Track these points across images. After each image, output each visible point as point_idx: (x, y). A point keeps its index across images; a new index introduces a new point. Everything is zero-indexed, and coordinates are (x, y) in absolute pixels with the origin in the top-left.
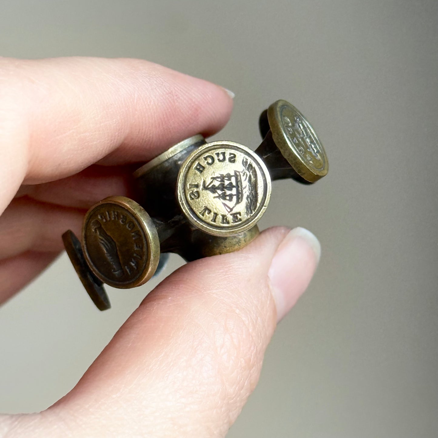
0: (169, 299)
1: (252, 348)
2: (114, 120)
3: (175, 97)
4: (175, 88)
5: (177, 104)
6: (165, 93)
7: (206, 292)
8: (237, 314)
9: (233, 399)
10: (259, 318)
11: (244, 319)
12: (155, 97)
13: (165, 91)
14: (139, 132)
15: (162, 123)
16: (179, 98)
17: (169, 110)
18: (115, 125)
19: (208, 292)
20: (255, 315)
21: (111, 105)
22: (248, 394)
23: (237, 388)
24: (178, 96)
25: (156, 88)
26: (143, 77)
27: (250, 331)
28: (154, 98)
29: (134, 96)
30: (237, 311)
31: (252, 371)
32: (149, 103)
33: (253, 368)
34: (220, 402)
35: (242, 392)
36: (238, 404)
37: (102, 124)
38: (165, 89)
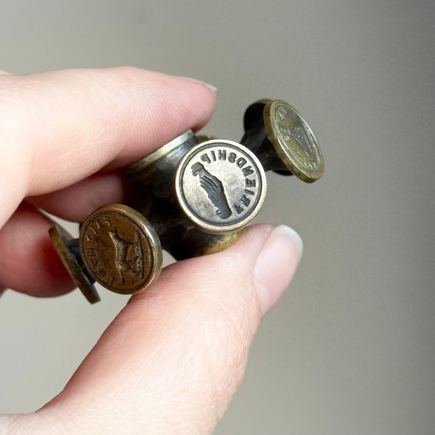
0: (160, 297)
1: (240, 347)
2: (112, 137)
3: (168, 106)
4: (168, 97)
5: (170, 112)
6: (158, 103)
7: (196, 291)
8: (225, 312)
9: (221, 397)
10: (246, 316)
11: (232, 317)
12: (150, 109)
13: (158, 101)
14: (134, 145)
15: (156, 133)
16: (171, 106)
17: (163, 120)
18: (112, 141)
19: (198, 290)
20: (242, 314)
21: (110, 122)
22: (235, 391)
23: (225, 385)
24: (170, 104)
25: (149, 100)
26: (137, 89)
27: (238, 329)
28: (148, 110)
29: (130, 110)
30: (226, 310)
31: (238, 369)
32: (144, 116)
33: (239, 365)
34: (210, 400)
35: (229, 389)
36: (226, 401)
37: (101, 141)
38: (158, 99)
